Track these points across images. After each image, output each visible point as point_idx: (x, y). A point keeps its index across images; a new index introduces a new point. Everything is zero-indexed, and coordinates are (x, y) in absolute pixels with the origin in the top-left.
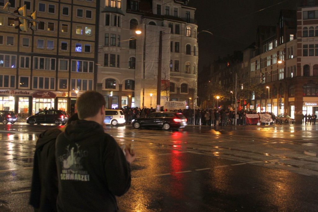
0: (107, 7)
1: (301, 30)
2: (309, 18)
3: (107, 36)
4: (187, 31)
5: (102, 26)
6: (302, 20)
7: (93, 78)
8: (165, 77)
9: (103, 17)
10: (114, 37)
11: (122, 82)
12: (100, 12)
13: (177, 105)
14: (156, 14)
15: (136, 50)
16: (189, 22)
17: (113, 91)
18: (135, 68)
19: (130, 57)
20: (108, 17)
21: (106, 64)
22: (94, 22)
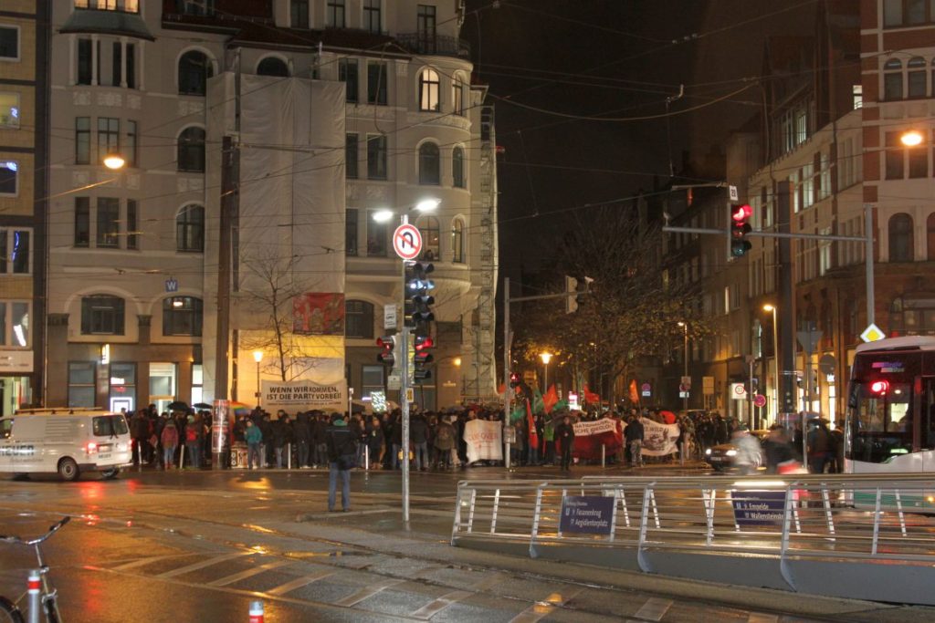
0: (83, 9)
1: (875, 72)
2: (905, 23)
3: (83, 125)
4: (425, 86)
5: (62, 88)
6: (879, 31)
7: (31, 295)
8: (275, 291)
9: (65, 50)
10: (113, 127)
11: (152, 308)
12: (53, 31)
13: (315, 397)
14: (289, 24)
15: (204, 178)
16: (435, 53)
17: (111, 344)
18: (202, 251)
19: (183, 206)
20: (85, 50)
21: (81, 239)
22: (30, 73)
